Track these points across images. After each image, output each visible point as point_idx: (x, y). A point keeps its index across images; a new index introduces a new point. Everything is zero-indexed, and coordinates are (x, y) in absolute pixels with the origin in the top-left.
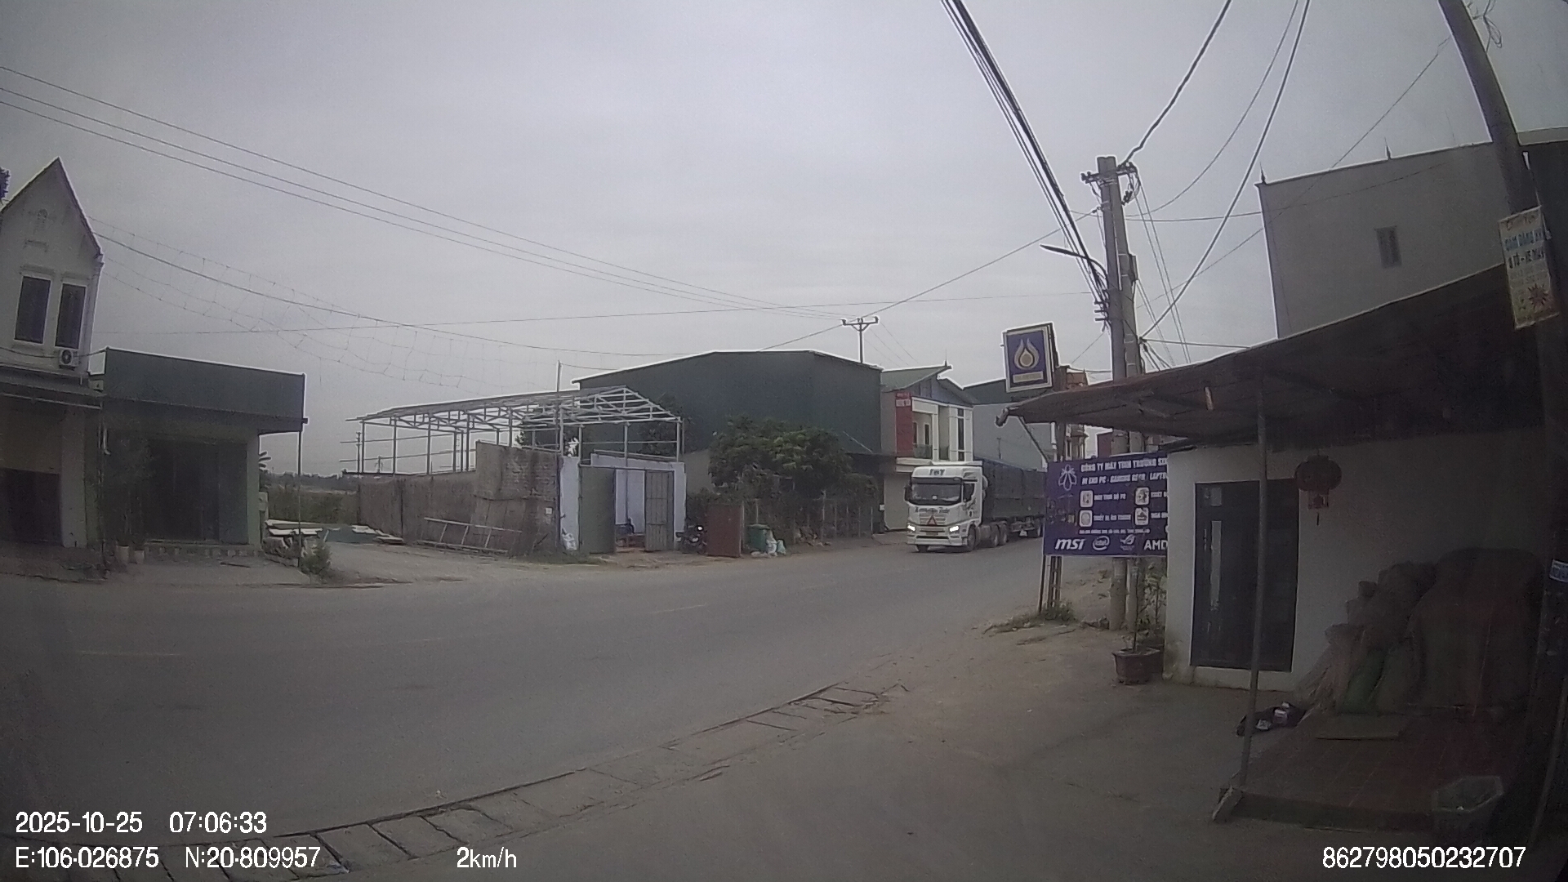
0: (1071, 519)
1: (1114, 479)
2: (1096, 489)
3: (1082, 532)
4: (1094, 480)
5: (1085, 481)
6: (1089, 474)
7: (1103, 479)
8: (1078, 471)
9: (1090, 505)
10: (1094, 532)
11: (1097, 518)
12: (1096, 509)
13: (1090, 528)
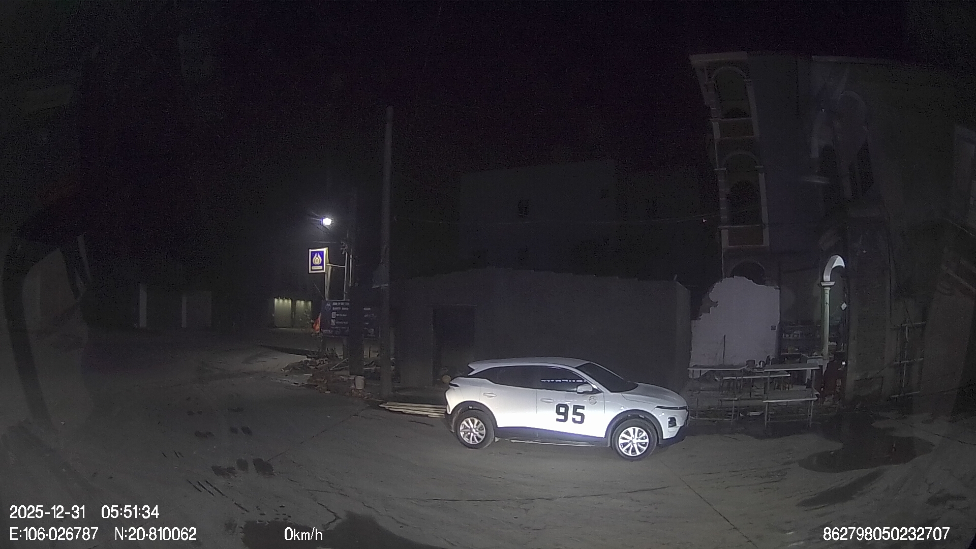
0: (329, 322)
1: (343, 309)
2: (336, 311)
3: (332, 327)
4: (336, 308)
5: (334, 309)
6: (335, 306)
7: (340, 308)
8: (331, 305)
9: (335, 318)
10: (336, 327)
11: (337, 323)
12: (337, 319)
13: (335, 326)
